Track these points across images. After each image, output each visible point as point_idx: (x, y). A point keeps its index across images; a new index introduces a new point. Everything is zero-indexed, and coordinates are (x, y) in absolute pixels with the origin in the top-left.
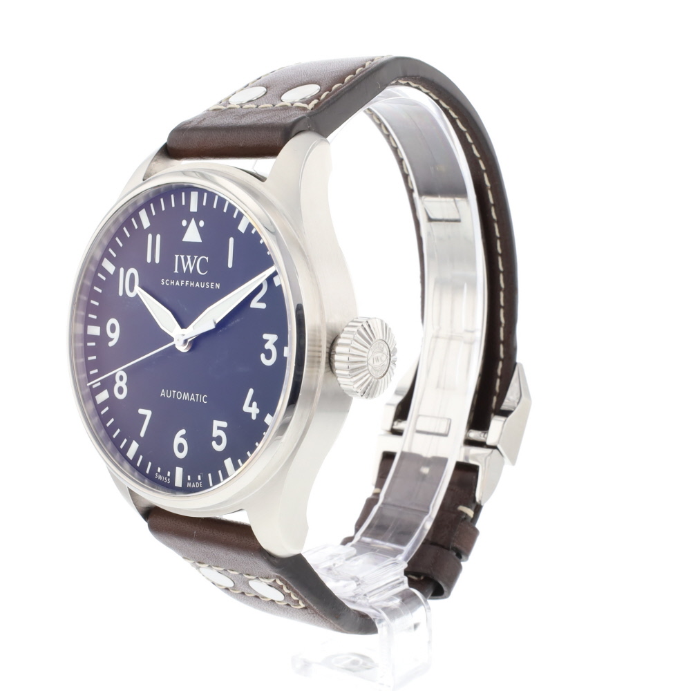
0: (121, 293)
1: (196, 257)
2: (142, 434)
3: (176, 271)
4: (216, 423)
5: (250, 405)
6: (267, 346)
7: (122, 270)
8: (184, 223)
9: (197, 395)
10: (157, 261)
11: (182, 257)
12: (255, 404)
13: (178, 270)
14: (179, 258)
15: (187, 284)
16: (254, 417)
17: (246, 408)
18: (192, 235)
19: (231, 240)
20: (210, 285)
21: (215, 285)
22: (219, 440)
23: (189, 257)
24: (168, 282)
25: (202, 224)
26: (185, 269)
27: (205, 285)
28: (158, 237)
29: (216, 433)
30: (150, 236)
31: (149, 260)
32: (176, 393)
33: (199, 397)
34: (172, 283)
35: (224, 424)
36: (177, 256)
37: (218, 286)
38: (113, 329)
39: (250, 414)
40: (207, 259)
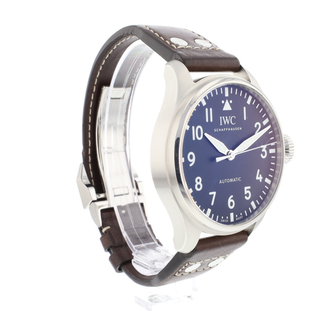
0: (194, 139)
1: (230, 117)
2: (212, 204)
3: (221, 124)
4: (246, 188)
5: (259, 176)
6: (263, 151)
7: (193, 127)
8: (223, 102)
9: (236, 178)
10: (211, 121)
11: (223, 117)
12: (260, 175)
13: (222, 124)
14: (222, 118)
15: (227, 130)
16: (261, 181)
17: (257, 178)
18: (227, 107)
19: (245, 108)
20: (237, 129)
21: (239, 128)
22: (248, 195)
23: (226, 117)
24: (217, 130)
25: (231, 102)
26: (225, 123)
27: (235, 129)
28: (211, 109)
29: (246, 192)
30: (207, 109)
31: (207, 121)
32: (226, 180)
33: (237, 179)
34: (220, 130)
35: (249, 187)
36: (221, 117)
37: (241, 129)
38: (191, 157)
39: (259, 180)
40: (235, 117)
